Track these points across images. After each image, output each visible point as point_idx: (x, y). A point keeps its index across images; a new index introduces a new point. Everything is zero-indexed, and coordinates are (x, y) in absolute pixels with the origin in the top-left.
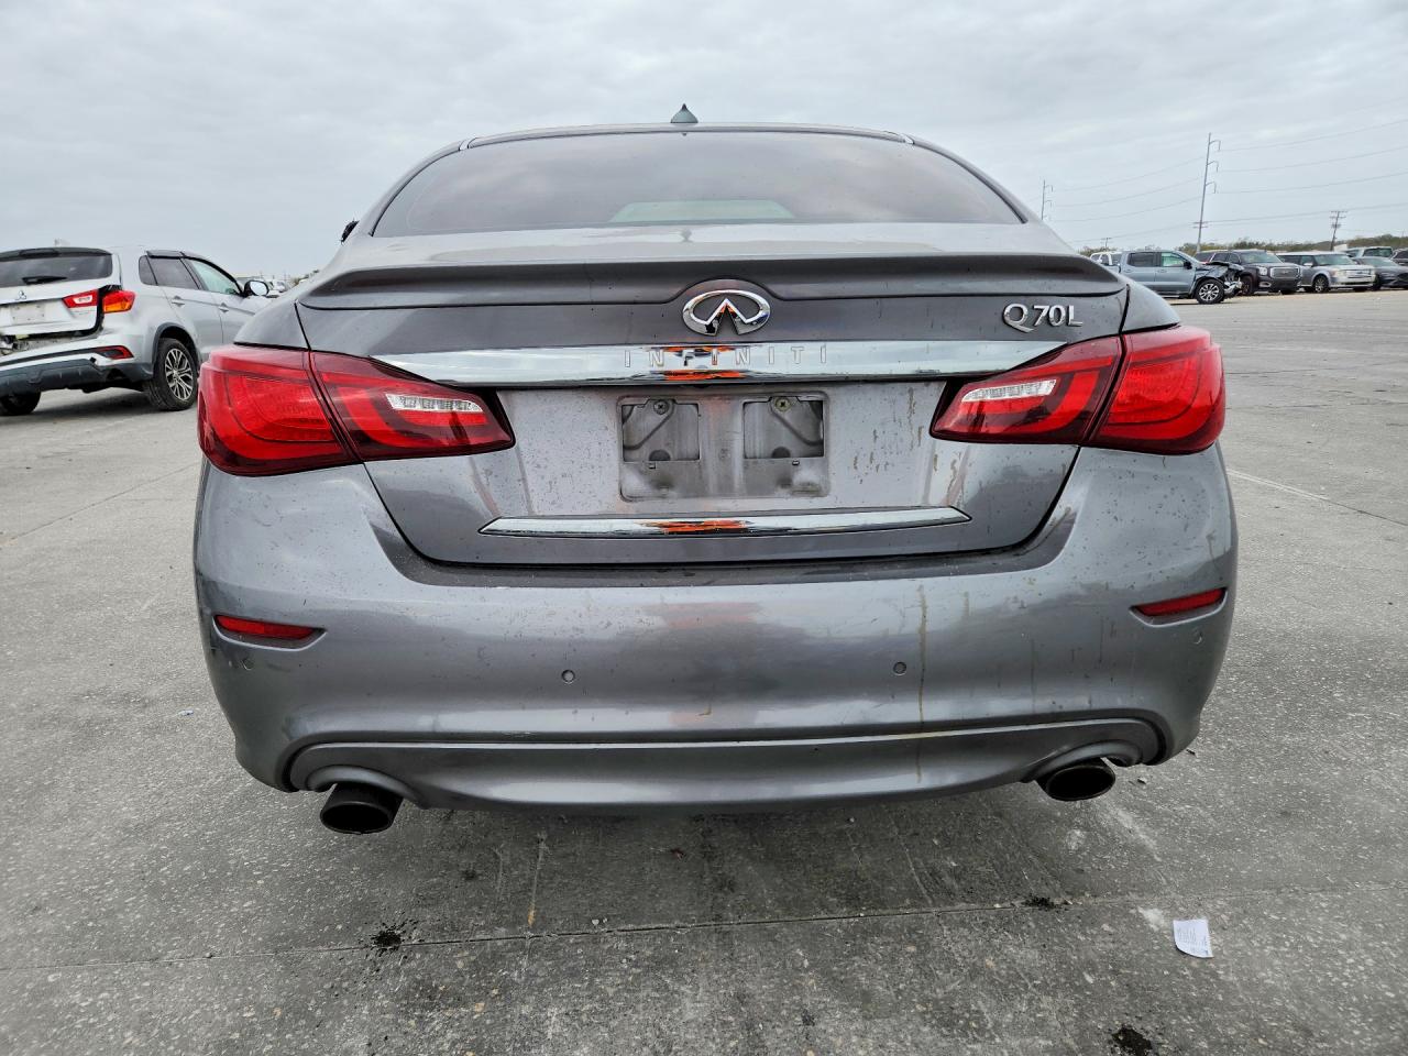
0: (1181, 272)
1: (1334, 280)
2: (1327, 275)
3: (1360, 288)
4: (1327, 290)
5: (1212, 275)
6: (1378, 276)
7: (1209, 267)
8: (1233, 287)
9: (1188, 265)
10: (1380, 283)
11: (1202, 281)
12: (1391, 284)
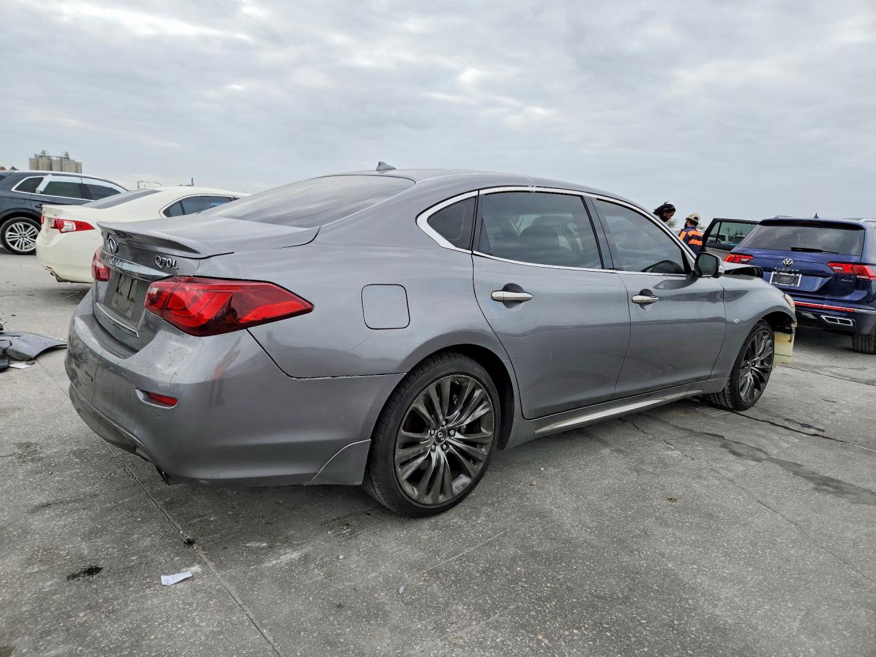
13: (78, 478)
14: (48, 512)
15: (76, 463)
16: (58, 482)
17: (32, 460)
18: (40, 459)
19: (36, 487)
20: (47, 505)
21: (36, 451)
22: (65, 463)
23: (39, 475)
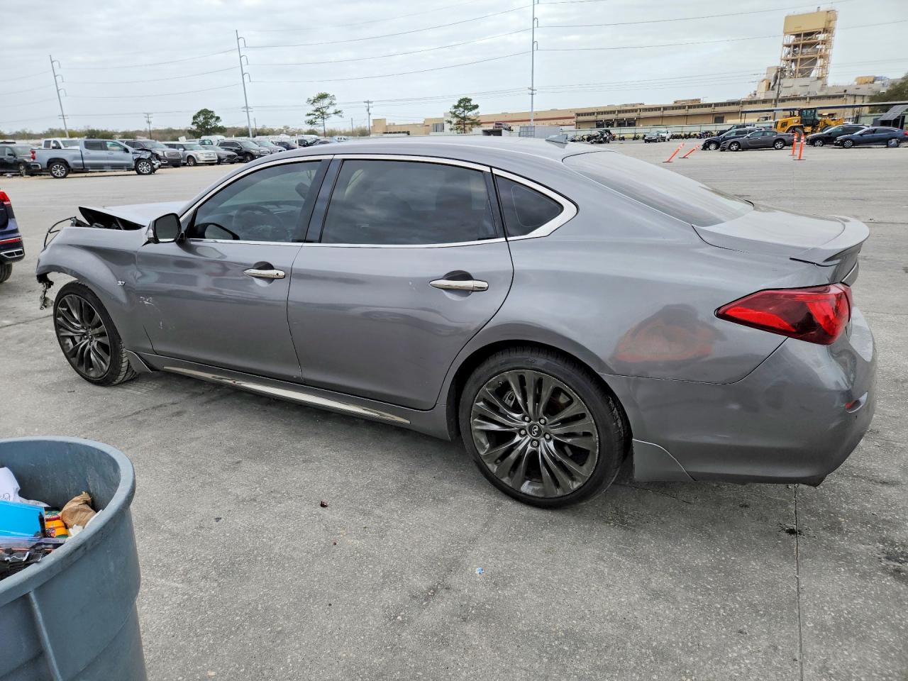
0: (122, 154)
1: (198, 159)
2: (193, 155)
3: (211, 164)
4: (196, 164)
5: (142, 157)
6: (219, 157)
7: (140, 152)
8: (157, 164)
9: (126, 150)
10: (220, 161)
11: (138, 161)
12: (225, 161)
13: (847, 497)
14: (884, 477)
15: (843, 516)
16: (868, 502)
17: (893, 544)
18: (883, 541)
19: (892, 505)
20: (884, 483)
21: (888, 558)
22: (854, 521)
23: (887, 519)
